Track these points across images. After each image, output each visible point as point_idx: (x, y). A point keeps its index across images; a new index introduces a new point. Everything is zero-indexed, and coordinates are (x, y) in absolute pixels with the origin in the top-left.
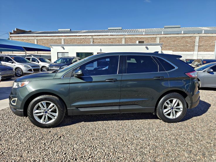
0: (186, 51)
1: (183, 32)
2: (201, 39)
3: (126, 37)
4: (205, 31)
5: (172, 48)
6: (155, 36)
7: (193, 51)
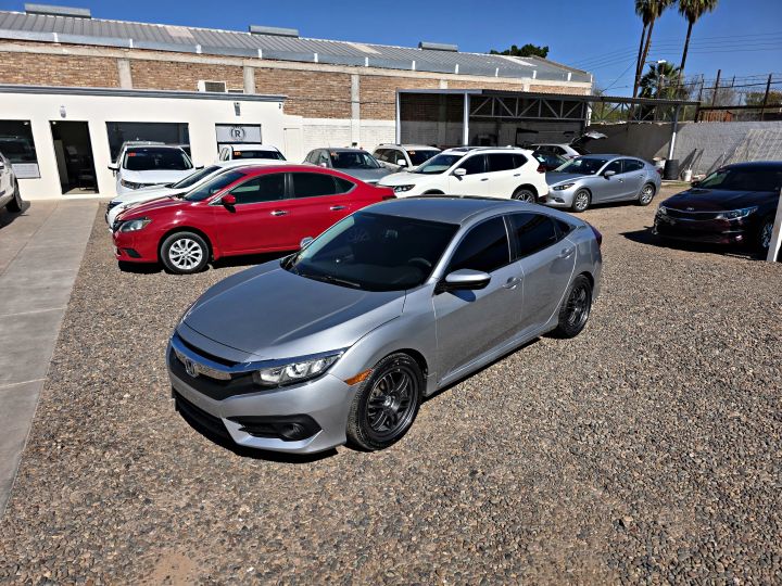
0: (331, 116)
1: (316, 55)
2: (364, 83)
3: (131, 55)
4: (371, 56)
5: (293, 107)
6: (237, 62)
7: (350, 116)
